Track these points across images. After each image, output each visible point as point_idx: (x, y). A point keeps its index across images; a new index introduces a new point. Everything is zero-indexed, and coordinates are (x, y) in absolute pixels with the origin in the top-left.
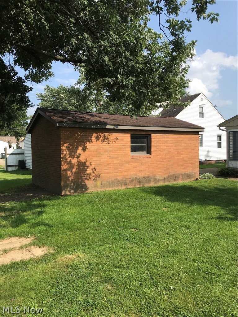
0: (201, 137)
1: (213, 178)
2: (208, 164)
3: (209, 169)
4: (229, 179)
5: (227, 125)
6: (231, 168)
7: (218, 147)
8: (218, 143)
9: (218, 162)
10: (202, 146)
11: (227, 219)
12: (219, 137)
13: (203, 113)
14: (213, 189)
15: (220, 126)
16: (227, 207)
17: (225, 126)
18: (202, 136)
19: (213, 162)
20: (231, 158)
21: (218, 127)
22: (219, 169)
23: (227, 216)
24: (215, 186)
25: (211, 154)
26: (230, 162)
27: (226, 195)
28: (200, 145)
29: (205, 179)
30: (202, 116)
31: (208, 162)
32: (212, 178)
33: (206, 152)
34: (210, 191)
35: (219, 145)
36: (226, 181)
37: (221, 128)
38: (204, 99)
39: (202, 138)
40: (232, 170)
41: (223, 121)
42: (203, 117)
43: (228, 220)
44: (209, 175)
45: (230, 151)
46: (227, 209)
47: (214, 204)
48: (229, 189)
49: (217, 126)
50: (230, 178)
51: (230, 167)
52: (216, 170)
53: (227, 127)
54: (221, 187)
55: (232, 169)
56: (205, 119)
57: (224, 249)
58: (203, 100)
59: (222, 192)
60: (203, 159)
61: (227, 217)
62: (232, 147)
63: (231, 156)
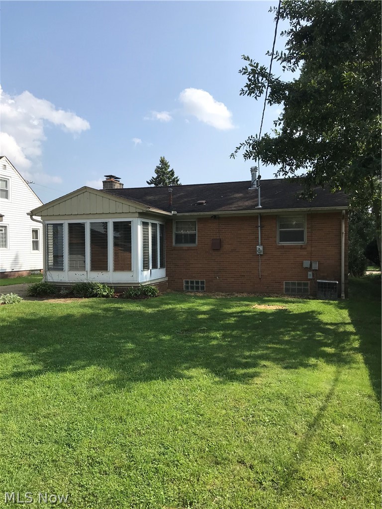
0: (3, 232)
1: (19, 302)
2: (17, 278)
3: (16, 285)
4: (45, 301)
5: (44, 213)
6: (50, 282)
7: (34, 249)
8: (33, 242)
9: (32, 273)
10: (6, 247)
11: (29, 374)
12: (35, 232)
13: (7, 191)
14: (14, 322)
15: (32, 214)
16: (34, 352)
17: (40, 214)
18: (6, 230)
19: (25, 274)
20: (51, 268)
21: (29, 216)
22: (31, 285)
23: (32, 368)
24: (20, 315)
25: (21, 260)
26: (48, 273)
27: (36, 330)
28: (3, 245)
29: (5, 303)
30: (5, 196)
31: (17, 274)
32: (16, 302)
33: (13, 257)
34: (9, 326)
35: (35, 245)
36: (40, 305)
37: (34, 217)
38: (9, 166)
39: (6, 233)
40: (52, 286)
41: (39, 205)
42: (7, 197)
43: (31, 376)
44: (12, 296)
45: (48, 255)
46: (33, 356)
47: (12, 350)
48: (43, 318)
49: (28, 214)
50: (47, 299)
51: (48, 282)
52: (27, 286)
53: (44, 216)
54: (29, 317)
55: (52, 284)
56: (10, 201)
57: (12, 438)
58: (7, 169)
59: (31, 325)
60: (7, 268)
61: (30, 371)
62: (52, 249)
63: (50, 264)
